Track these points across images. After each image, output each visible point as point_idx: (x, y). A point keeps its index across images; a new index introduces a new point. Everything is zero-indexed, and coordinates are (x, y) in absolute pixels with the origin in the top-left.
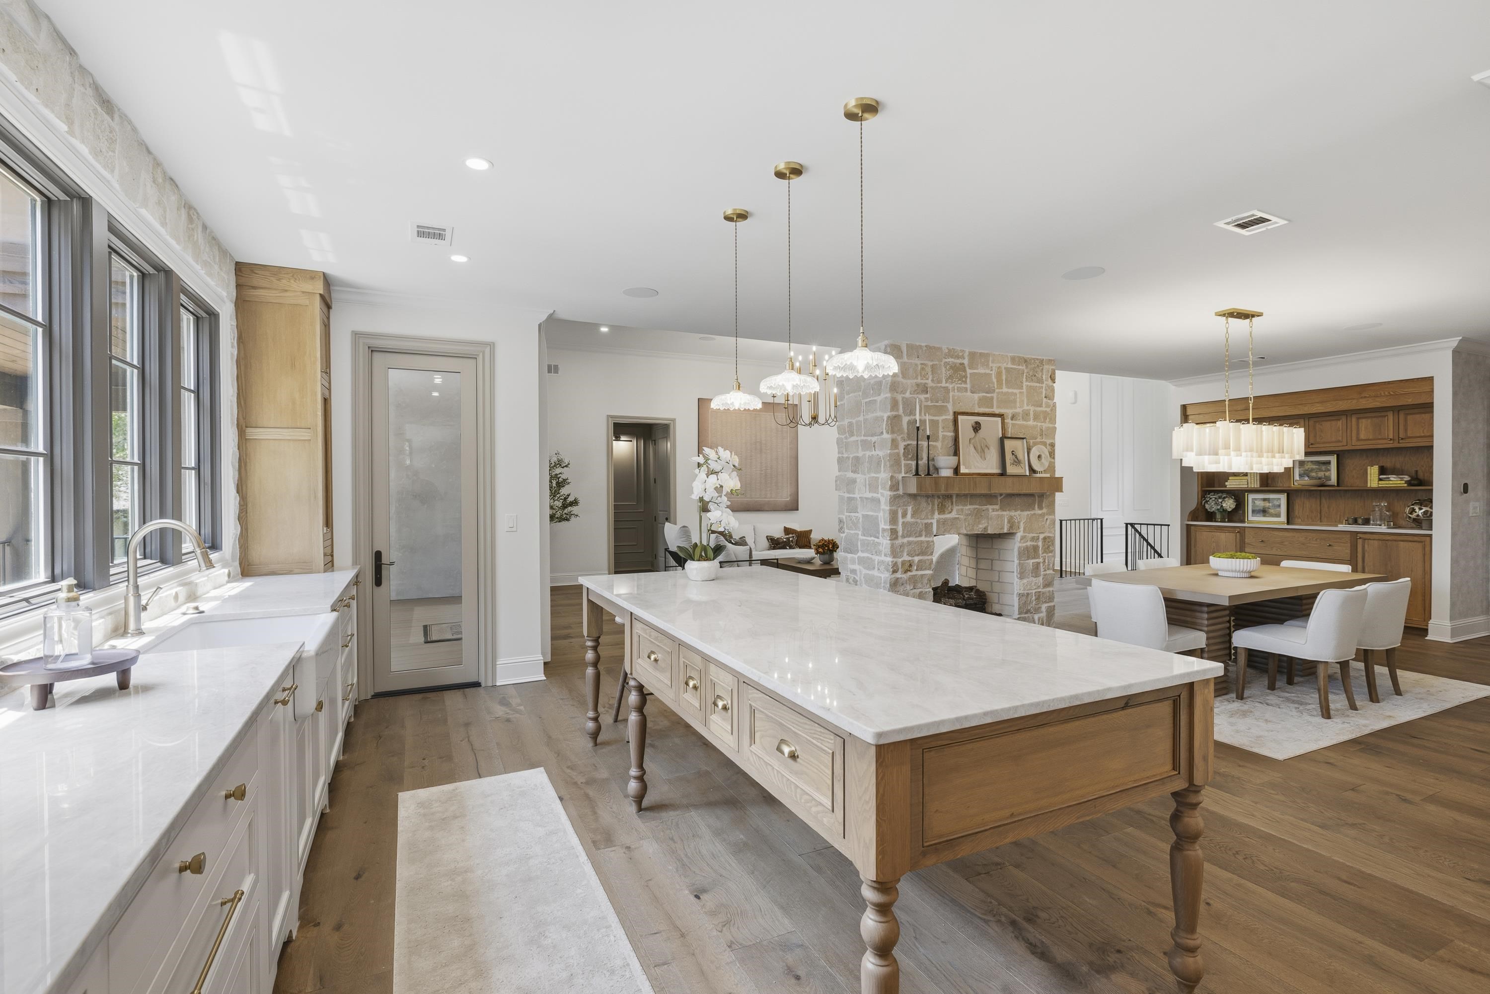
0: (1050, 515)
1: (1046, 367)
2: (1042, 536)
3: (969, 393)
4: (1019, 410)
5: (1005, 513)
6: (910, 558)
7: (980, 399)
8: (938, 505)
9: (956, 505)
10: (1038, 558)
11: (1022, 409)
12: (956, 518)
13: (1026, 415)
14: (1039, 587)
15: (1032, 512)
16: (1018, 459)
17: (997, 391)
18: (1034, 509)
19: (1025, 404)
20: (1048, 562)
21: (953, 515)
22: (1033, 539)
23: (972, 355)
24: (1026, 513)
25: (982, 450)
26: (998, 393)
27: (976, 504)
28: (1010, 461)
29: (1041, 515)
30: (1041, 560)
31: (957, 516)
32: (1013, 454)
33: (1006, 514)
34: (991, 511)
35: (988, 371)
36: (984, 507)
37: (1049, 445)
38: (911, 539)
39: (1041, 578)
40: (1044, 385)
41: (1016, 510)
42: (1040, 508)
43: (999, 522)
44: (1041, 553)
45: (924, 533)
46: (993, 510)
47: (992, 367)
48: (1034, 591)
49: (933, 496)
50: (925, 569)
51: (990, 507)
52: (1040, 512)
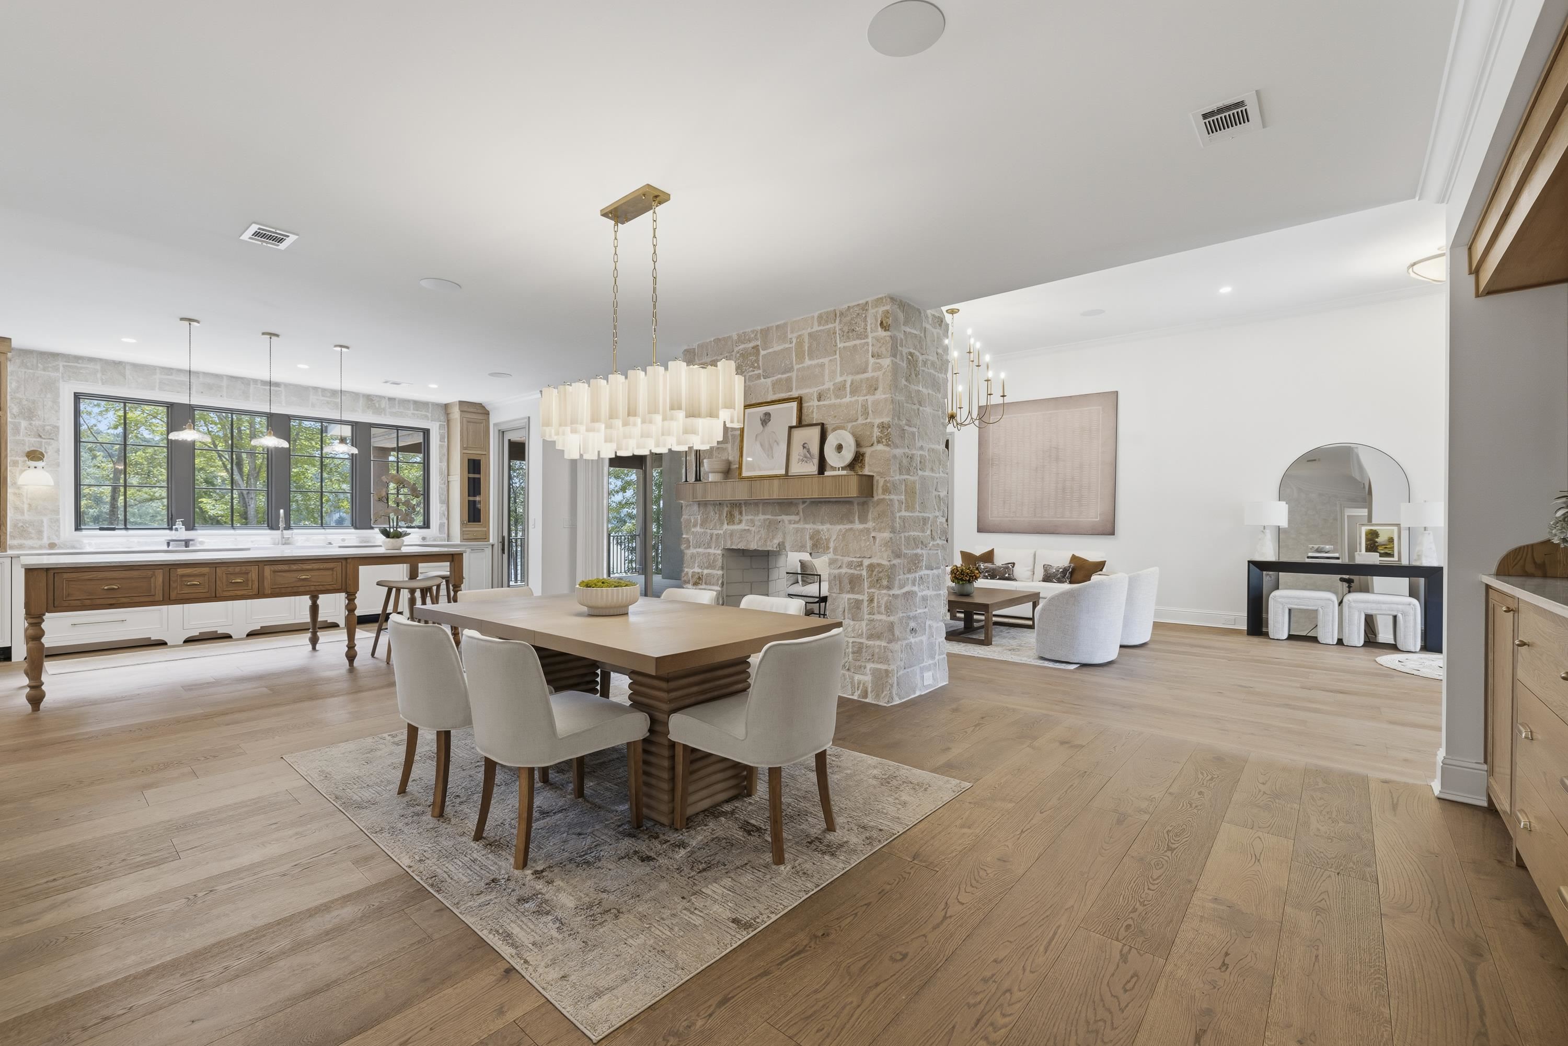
0: (880, 531)
1: (871, 311)
2: (866, 562)
3: (763, 380)
4: (829, 385)
5: (807, 526)
6: (700, 571)
7: (774, 385)
8: (727, 514)
9: (746, 515)
10: (861, 592)
11: (832, 383)
12: (745, 530)
13: (840, 389)
14: (861, 636)
15: (848, 526)
16: (810, 454)
17: (796, 367)
18: (852, 522)
19: (838, 375)
20: (878, 602)
21: (743, 526)
22: (850, 565)
23: (765, 333)
24: (839, 527)
25: (769, 450)
26: (798, 370)
27: (768, 515)
28: (798, 457)
29: (862, 531)
30: (865, 598)
31: (747, 528)
32: (804, 447)
33: (810, 527)
34: (787, 522)
35: (787, 346)
36: (779, 518)
37: (878, 427)
38: (700, 550)
39: (864, 623)
40: (870, 340)
41: (822, 523)
42: (863, 519)
43: (799, 538)
44: (866, 587)
45: (713, 546)
46: (790, 522)
47: (791, 339)
48: (851, 640)
49: (720, 504)
50: (713, 585)
51: (786, 518)
52: (861, 526)
